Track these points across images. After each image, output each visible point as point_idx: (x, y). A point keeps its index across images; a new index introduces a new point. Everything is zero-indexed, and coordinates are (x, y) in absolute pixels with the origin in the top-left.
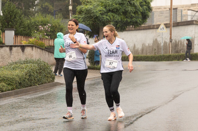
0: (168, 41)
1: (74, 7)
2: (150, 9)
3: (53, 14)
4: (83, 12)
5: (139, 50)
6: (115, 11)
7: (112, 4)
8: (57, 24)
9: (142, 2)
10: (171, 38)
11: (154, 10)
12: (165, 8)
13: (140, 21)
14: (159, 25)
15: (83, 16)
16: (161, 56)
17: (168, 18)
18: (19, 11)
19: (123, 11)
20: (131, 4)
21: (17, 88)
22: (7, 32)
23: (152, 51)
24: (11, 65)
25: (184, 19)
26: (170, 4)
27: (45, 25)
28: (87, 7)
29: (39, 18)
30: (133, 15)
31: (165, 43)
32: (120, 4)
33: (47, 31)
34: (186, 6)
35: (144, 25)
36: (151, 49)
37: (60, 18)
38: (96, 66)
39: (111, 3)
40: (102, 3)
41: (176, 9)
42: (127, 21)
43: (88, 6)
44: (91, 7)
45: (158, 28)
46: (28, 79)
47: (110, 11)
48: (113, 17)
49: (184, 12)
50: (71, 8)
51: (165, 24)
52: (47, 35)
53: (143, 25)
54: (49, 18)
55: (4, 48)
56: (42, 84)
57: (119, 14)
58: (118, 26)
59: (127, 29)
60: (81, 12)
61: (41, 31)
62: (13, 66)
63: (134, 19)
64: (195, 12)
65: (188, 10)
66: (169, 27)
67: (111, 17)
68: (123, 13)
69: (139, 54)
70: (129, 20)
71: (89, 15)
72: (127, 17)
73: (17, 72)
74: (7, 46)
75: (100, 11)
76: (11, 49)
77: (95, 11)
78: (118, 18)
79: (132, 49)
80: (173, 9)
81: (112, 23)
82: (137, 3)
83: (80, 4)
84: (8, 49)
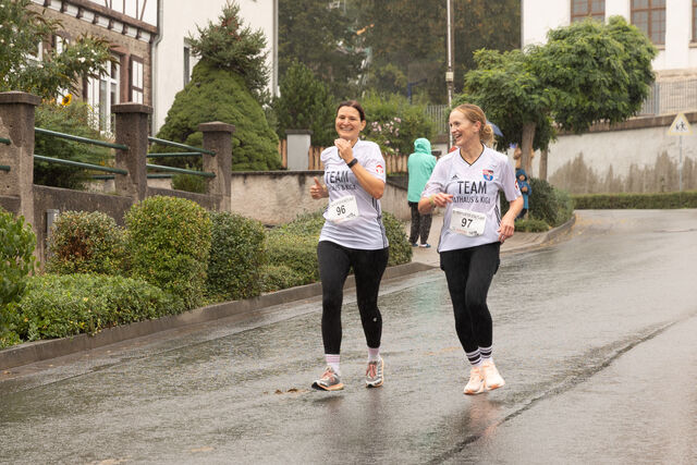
0: (694, 158)
1: (459, 75)
2: (648, 76)
3: (407, 92)
4: (481, 86)
5: (622, 179)
6: (562, 83)
7: (554, 66)
9: (629, 60)
11: (658, 80)
12: (687, 75)
13: (624, 107)
15: (482, 96)
19: (583, 81)
20: (601, 64)
23: (656, 181)
24: (304, 220)
27: (386, 119)
29: (370, 102)
30: (608, 92)
31: (688, 162)
32: (574, 65)
33: (390, 135)
35: (634, 118)
36: (653, 178)
37: (424, 101)
39: (550, 63)
42: (591, 107)
43: (492, 71)
47: (547, 83)
48: (558, 98)
50: (450, 76)
51: (687, 115)
52: (392, 146)
53: (631, 119)
54: (396, 102)
55: (285, 180)
57: (571, 91)
58: (569, 120)
59: (591, 128)
60: (475, 87)
61: (377, 135)
62: (307, 224)
63: (610, 104)
67: (553, 98)
68: (580, 85)
69: (621, 191)
70: (597, 106)
71: (496, 94)
72: (591, 99)
74: (293, 174)
75: (525, 83)
76: (302, 182)
77: (511, 84)
78: (569, 100)
79: (605, 178)
81: (553, 114)
82: (618, 64)
83: (474, 66)
84: (294, 181)
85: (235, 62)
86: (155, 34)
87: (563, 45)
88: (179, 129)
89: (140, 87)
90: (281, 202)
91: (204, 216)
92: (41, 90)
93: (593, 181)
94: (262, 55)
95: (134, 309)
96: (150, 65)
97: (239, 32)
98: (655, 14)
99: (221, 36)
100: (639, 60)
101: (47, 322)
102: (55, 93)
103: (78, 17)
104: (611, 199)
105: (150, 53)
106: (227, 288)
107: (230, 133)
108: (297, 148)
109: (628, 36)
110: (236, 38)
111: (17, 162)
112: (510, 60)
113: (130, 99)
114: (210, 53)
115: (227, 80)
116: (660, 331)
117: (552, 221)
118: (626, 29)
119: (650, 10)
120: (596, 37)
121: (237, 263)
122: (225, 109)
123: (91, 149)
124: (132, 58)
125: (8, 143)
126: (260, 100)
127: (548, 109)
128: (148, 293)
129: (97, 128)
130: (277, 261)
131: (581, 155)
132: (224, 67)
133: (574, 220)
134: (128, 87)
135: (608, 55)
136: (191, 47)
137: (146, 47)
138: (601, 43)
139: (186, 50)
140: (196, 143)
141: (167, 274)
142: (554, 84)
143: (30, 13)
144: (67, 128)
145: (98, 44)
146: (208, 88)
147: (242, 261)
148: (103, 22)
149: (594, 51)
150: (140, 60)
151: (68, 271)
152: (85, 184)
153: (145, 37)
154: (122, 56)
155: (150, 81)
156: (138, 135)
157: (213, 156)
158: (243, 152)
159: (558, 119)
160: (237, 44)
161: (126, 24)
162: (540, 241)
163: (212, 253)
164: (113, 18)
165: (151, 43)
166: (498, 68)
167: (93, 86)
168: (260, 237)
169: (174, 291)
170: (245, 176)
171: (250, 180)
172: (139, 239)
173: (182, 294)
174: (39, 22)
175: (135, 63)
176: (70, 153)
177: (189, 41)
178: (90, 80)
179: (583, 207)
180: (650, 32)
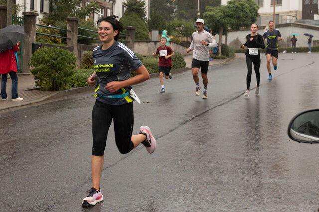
1: (201, 14)
2: (257, 15)
3: (186, 18)
6: (231, 16)
7: (229, 12)
8: (189, 26)
9: (251, 10)
11: (261, 16)
12: (270, 14)
13: (250, 23)
14: (265, 27)
15: (208, 20)
18: (162, 17)
20: (243, 11)
22: (153, 32)
25: (284, 22)
26: (272, 11)
27: (181, 26)
28: (210, 14)
29: (176, 21)
30: (245, 19)
32: (234, 11)
33: (181, 31)
34: (286, 13)
38: (216, 56)
40: (222, 10)
41: (278, 15)
42: (240, 23)
44: (213, 13)
45: (264, 29)
47: (227, 16)
48: (230, 21)
49: (284, 18)
50: (199, 14)
52: (182, 34)
54: (184, 21)
55: (150, 43)
56: (176, 68)
57: (234, 19)
58: (233, 27)
59: (240, 30)
60: (206, 17)
61: (177, 31)
63: (245, 22)
64: (292, 17)
65: (287, 15)
67: (228, 21)
68: (237, 17)
70: (242, 23)
71: (212, 19)
72: (240, 21)
74: (153, 42)
75: (220, 16)
76: (155, 44)
77: (216, 16)
78: (233, 21)
80: (276, 15)
81: (229, 25)
82: (248, 11)
83: (206, 11)
84: (153, 44)
85: (136, 9)
86: (114, 1)
87: (232, 5)
90: (149, 50)
92: (80, 17)
94: (144, 7)
96: (112, 10)
99: (132, 2)
100: (254, 10)
101: (80, 82)
102: (85, 18)
105: (112, 7)
107: (134, 30)
108: (154, 34)
109: (251, 3)
110: (137, 2)
111: (73, 37)
112: (216, 9)
114: (129, 7)
115: (134, 15)
117: (228, 56)
120: (241, 3)
122: (134, 23)
123: (94, 34)
124: (107, 8)
125: (70, 32)
126: (143, 20)
127: (227, 24)
131: (238, 37)
132: (133, 11)
133: (235, 56)
135: (244, 8)
136: (124, 5)
137: (111, 5)
138: (243, 5)
139: (123, 6)
140: (125, 32)
142: (229, 17)
144: (87, 28)
145: (96, 3)
146: (129, 17)
149: (240, 7)
150: (110, 9)
151: (86, 68)
152: (93, 44)
153: (111, 2)
154: (104, 8)
157: (129, 36)
158: (138, 35)
160: (137, 5)
162: (224, 62)
165: (113, 4)
166: (214, 12)
167: (96, 16)
170: (139, 42)
171: (140, 43)
175: (108, 10)
176: (88, 35)
177: (124, 3)
178: (95, 14)
179: (238, 52)
180: (259, 2)
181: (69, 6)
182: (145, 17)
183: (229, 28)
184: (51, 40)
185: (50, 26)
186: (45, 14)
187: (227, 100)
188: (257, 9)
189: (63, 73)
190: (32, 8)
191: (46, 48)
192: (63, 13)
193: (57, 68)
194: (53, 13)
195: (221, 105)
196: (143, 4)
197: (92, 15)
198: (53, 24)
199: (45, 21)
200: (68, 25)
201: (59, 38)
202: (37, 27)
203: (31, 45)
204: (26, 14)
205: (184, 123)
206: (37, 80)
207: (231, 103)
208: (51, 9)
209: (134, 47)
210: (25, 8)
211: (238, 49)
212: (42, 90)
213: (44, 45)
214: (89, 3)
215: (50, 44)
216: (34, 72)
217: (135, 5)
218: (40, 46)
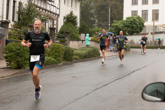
0: (152, 40)
1: (111, 24)
2: (143, 26)
3: (102, 27)
7: (127, 23)
10: (153, 39)
11: (146, 27)
12: (151, 26)
13: (139, 31)
14: (148, 33)
15: (114, 28)
16: (148, 47)
17: (153, 30)
18: (87, 26)
19: (132, 26)
20: (135, 23)
21: (83, 58)
22: (82, 35)
24: (82, 48)
25: (159, 31)
26: (153, 24)
27: (98, 32)
30: (136, 28)
31: (151, 41)
32: (130, 23)
34: (161, 25)
35: (141, 33)
40: (123, 23)
41: (156, 26)
42: (133, 31)
43: (116, 24)
46: (88, 55)
47: (126, 26)
49: (159, 28)
50: (109, 24)
51: (151, 33)
54: (100, 29)
56: (95, 57)
58: (130, 33)
59: (133, 34)
60: (113, 26)
63: (137, 30)
64: (164, 28)
65: (161, 27)
66: (152, 34)
67: (126, 29)
68: (131, 27)
70: (134, 31)
71: (117, 28)
72: (133, 29)
73: (84, 51)
74: (81, 40)
75: (122, 26)
76: (83, 42)
77: (119, 26)
78: (130, 30)
82: (138, 24)
83: (113, 23)
84: (81, 42)
85: (72, 21)
86: (58, 15)
87: (129, 20)
88: (62, 32)
89: (56, 24)
90: (79, 45)
91: (63, 47)
93: (135, 44)
94: (77, 20)
95: (50, 62)
96: (57, 21)
97: (73, 16)
98: (146, 15)
99: (69, 16)
100: (142, 23)
103: (45, 12)
104: (137, 47)
105: (58, 19)
106: (67, 59)
107: (70, 33)
109: (140, 19)
112: (120, 22)
113: (54, 27)
114: (68, 19)
115: (70, 24)
116: (140, 69)
117: (126, 50)
118: (140, 18)
119: (145, 15)
120: (134, 19)
121: (69, 55)
122: (70, 29)
124: (54, 19)
126: (76, 27)
127: (126, 31)
128: (52, 60)
129: (47, 31)
130: (76, 55)
131: (133, 39)
132: (70, 22)
133: (130, 50)
134: (53, 24)
135: (136, 22)
139: (64, 18)
140: (64, 34)
141: (56, 57)
142: (127, 27)
143: (36, 11)
145: (47, 16)
146: (67, 25)
147: (70, 55)
148: (49, 13)
149: (134, 21)
150: (56, 20)
153: (57, 16)
154: (52, 19)
155: (57, 24)
156: (53, 33)
157: (66, 37)
158: (73, 36)
159: (128, 33)
161: (54, 13)
163: (64, 53)
164: (51, 12)
165: (58, 17)
166: (118, 24)
168: (73, 51)
169: (57, 60)
170: (73, 40)
171: (73, 41)
172: (52, 50)
173: (59, 60)
174: (37, 12)
175: (55, 20)
177: (64, 17)
178: (47, 23)
179: (132, 48)
180: (145, 18)
181: (30, 18)
182: (77, 25)
183: (127, 34)
184: (18, 38)
185: (18, 29)
186: (15, 22)
187: (122, 76)
188: (143, 22)
189: (23, 58)
190: (7, 18)
191: (13, 43)
192: (26, 22)
193: (20, 55)
194: (20, 22)
195: (118, 79)
196: (76, 17)
197: (44, 23)
198: (20, 28)
199: (15, 26)
200: (29, 29)
201: (23, 37)
202: (9, 30)
203: (5, 41)
204: (3, 22)
205: (95, 90)
206: (7, 63)
207: (124, 78)
208: (19, 19)
209: (69, 43)
210: (3, 18)
211: (132, 46)
212: (11, 69)
213: (13, 41)
214: (43, 16)
215: (17, 40)
216: (6, 58)
217: (71, 18)
218: (11, 41)
